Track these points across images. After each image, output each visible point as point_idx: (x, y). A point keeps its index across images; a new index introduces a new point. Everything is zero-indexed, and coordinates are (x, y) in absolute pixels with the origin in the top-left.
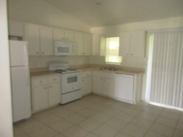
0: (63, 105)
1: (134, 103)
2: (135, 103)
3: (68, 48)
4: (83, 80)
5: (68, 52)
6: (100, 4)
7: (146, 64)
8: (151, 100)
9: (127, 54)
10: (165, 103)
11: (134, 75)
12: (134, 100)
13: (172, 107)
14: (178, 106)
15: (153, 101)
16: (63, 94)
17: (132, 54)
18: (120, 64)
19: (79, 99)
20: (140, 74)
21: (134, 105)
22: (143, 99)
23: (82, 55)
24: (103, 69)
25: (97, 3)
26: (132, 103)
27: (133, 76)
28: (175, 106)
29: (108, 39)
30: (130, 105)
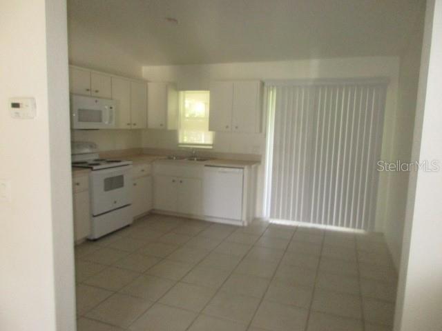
0: (95, 240)
1: (243, 223)
2: (246, 224)
3: (100, 112)
4: (135, 184)
5: (100, 121)
6: (175, 20)
7: (263, 146)
8: (272, 217)
9: (227, 127)
10: (298, 220)
11: (243, 168)
12: (244, 218)
13: (310, 225)
14: (320, 223)
15: (278, 217)
16: (94, 216)
17: (237, 127)
18: (211, 147)
19: (128, 226)
20: (253, 166)
21: (243, 227)
22: (258, 215)
23: (129, 127)
24: (175, 158)
25: (170, 19)
26: (240, 224)
27: (241, 170)
28: (314, 222)
29: (182, 93)
30: (237, 227)
